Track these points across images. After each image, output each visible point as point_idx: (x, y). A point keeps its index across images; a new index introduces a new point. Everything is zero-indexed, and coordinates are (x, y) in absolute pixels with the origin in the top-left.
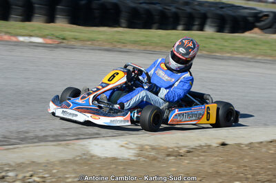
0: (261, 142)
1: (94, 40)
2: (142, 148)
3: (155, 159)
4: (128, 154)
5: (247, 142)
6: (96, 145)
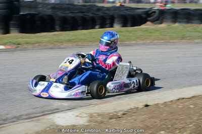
0: (172, 101)
1: (40, 43)
2: (91, 116)
3: (102, 122)
6: (59, 118)
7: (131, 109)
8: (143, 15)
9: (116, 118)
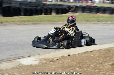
0: (82, 53)
2: (40, 60)
3: (46, 63)
4: (36, 63)
5: (77, 53)
6: (24, 61)
7: (61, 57)
8: (67, 9)
9: (53, 61)
